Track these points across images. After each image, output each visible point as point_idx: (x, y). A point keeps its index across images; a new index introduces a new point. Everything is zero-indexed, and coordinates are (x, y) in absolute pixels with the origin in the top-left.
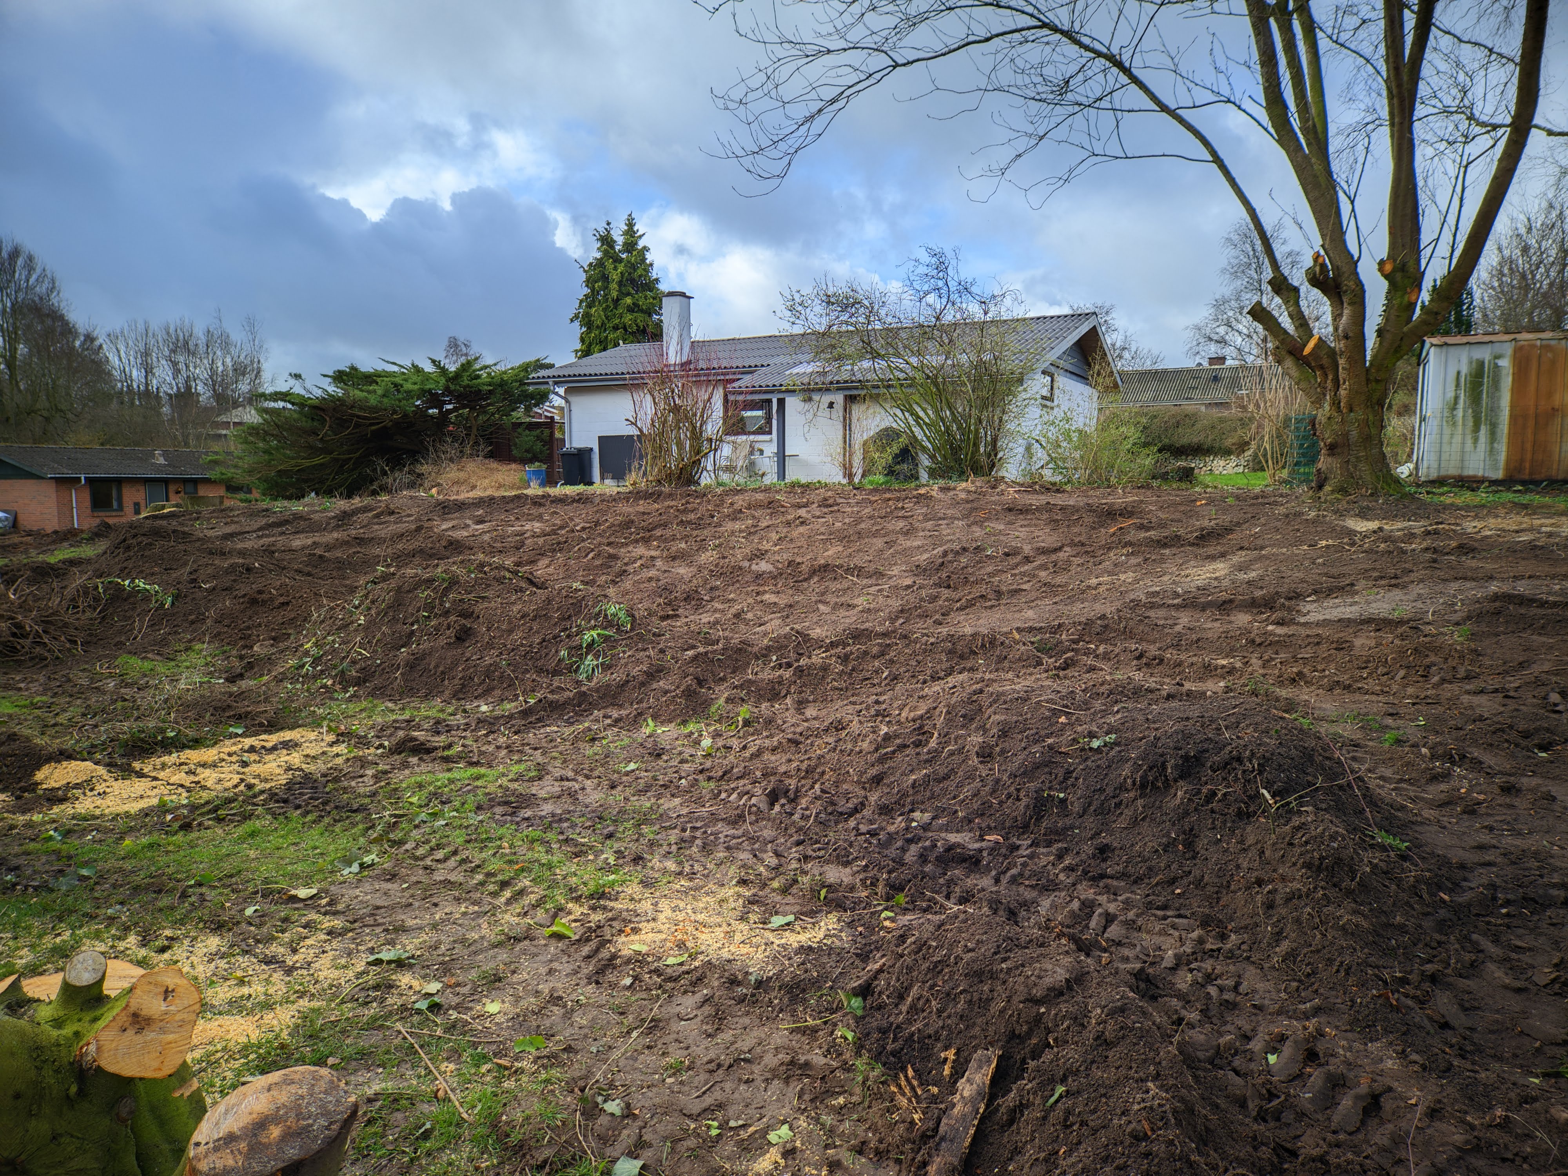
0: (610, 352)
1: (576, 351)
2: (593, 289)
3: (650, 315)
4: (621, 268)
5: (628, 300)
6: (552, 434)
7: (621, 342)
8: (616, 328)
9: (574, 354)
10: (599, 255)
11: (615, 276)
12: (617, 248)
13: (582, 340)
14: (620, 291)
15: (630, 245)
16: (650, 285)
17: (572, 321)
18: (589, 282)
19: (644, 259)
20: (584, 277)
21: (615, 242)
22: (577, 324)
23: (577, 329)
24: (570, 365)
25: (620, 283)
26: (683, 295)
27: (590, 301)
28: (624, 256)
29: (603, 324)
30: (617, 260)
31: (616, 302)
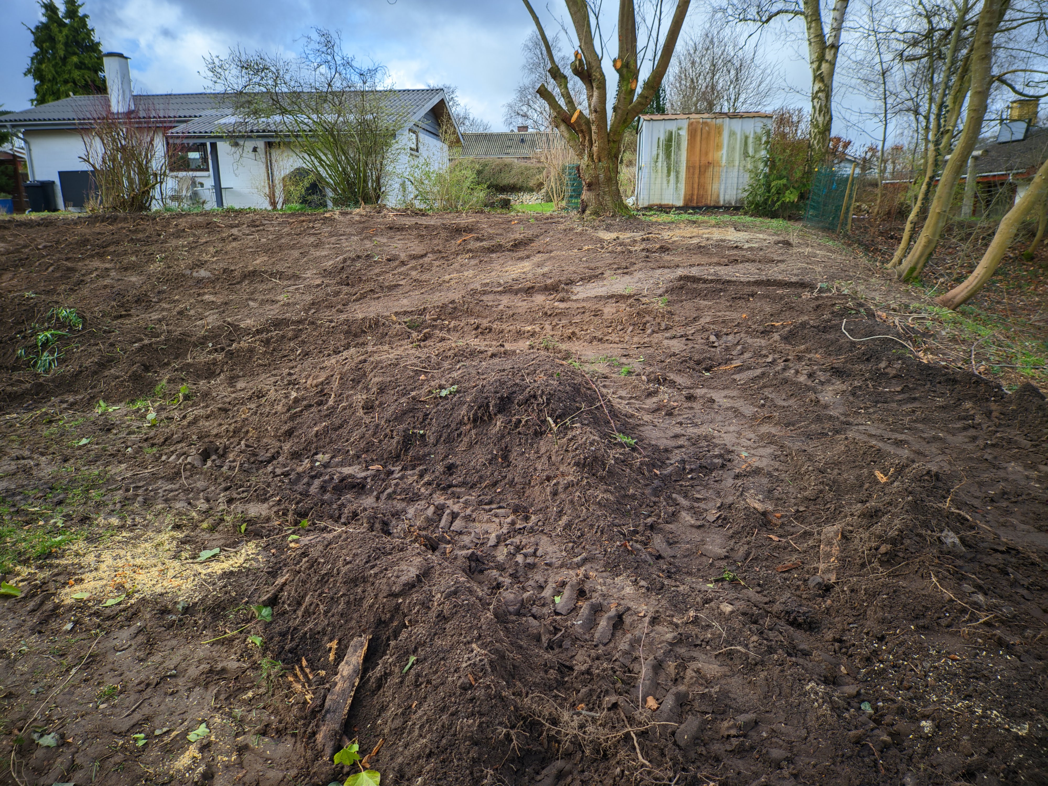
0: (63, 101)
1: (32, 101)
2: (41, 48)
3: (96, 72)
4: (65, 31)
5: (75, 59)
6: (16, 170)
7: (71, 94)
8: (66, 82)
9: (30, 103)
10: (44, 19)
11: (61, 38)
12: (60, 15)
13: (37, 91)
14: (66, 50)
15: (72, 12)
16: (94, 47)
17: (25, 74)
18: (37, 42)
19: (85, 25)
20: (32, 37)
21: (57, 9)
22: (30, 77)
23: (31, 82)
24: (26, 112)
25: (66, 44)
26: (120, 55)
27: (38, 59)
28: (67, 21)
29: (54, 78)
30: (61, 25)
31: (64, 60)
